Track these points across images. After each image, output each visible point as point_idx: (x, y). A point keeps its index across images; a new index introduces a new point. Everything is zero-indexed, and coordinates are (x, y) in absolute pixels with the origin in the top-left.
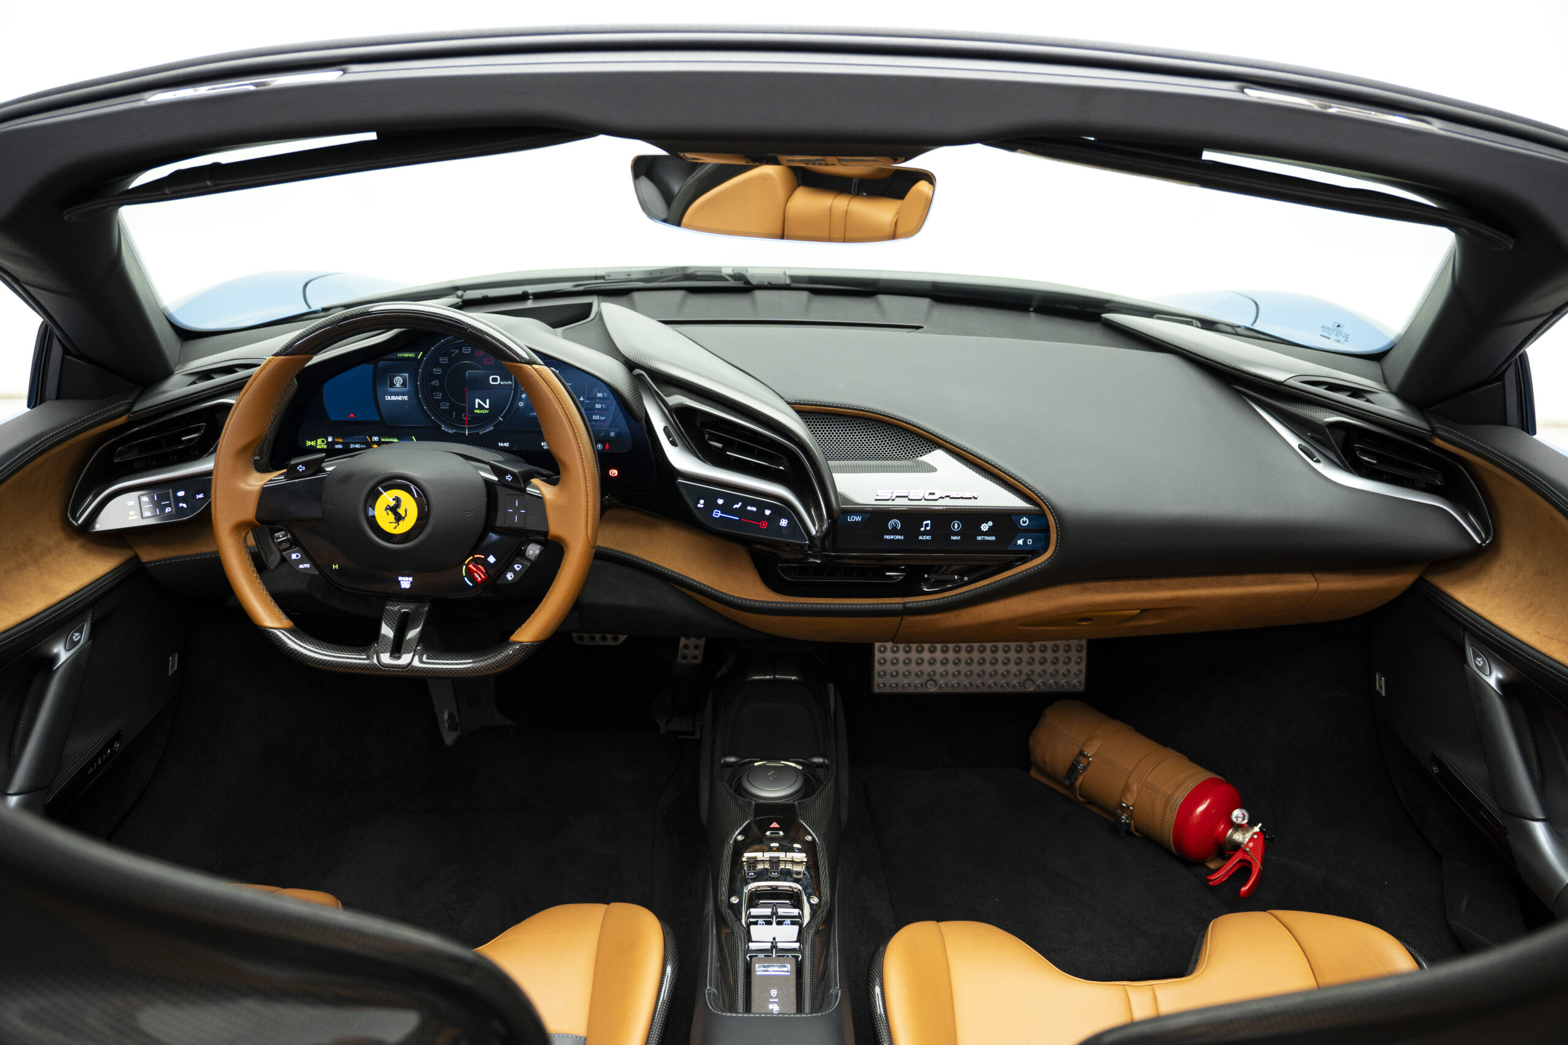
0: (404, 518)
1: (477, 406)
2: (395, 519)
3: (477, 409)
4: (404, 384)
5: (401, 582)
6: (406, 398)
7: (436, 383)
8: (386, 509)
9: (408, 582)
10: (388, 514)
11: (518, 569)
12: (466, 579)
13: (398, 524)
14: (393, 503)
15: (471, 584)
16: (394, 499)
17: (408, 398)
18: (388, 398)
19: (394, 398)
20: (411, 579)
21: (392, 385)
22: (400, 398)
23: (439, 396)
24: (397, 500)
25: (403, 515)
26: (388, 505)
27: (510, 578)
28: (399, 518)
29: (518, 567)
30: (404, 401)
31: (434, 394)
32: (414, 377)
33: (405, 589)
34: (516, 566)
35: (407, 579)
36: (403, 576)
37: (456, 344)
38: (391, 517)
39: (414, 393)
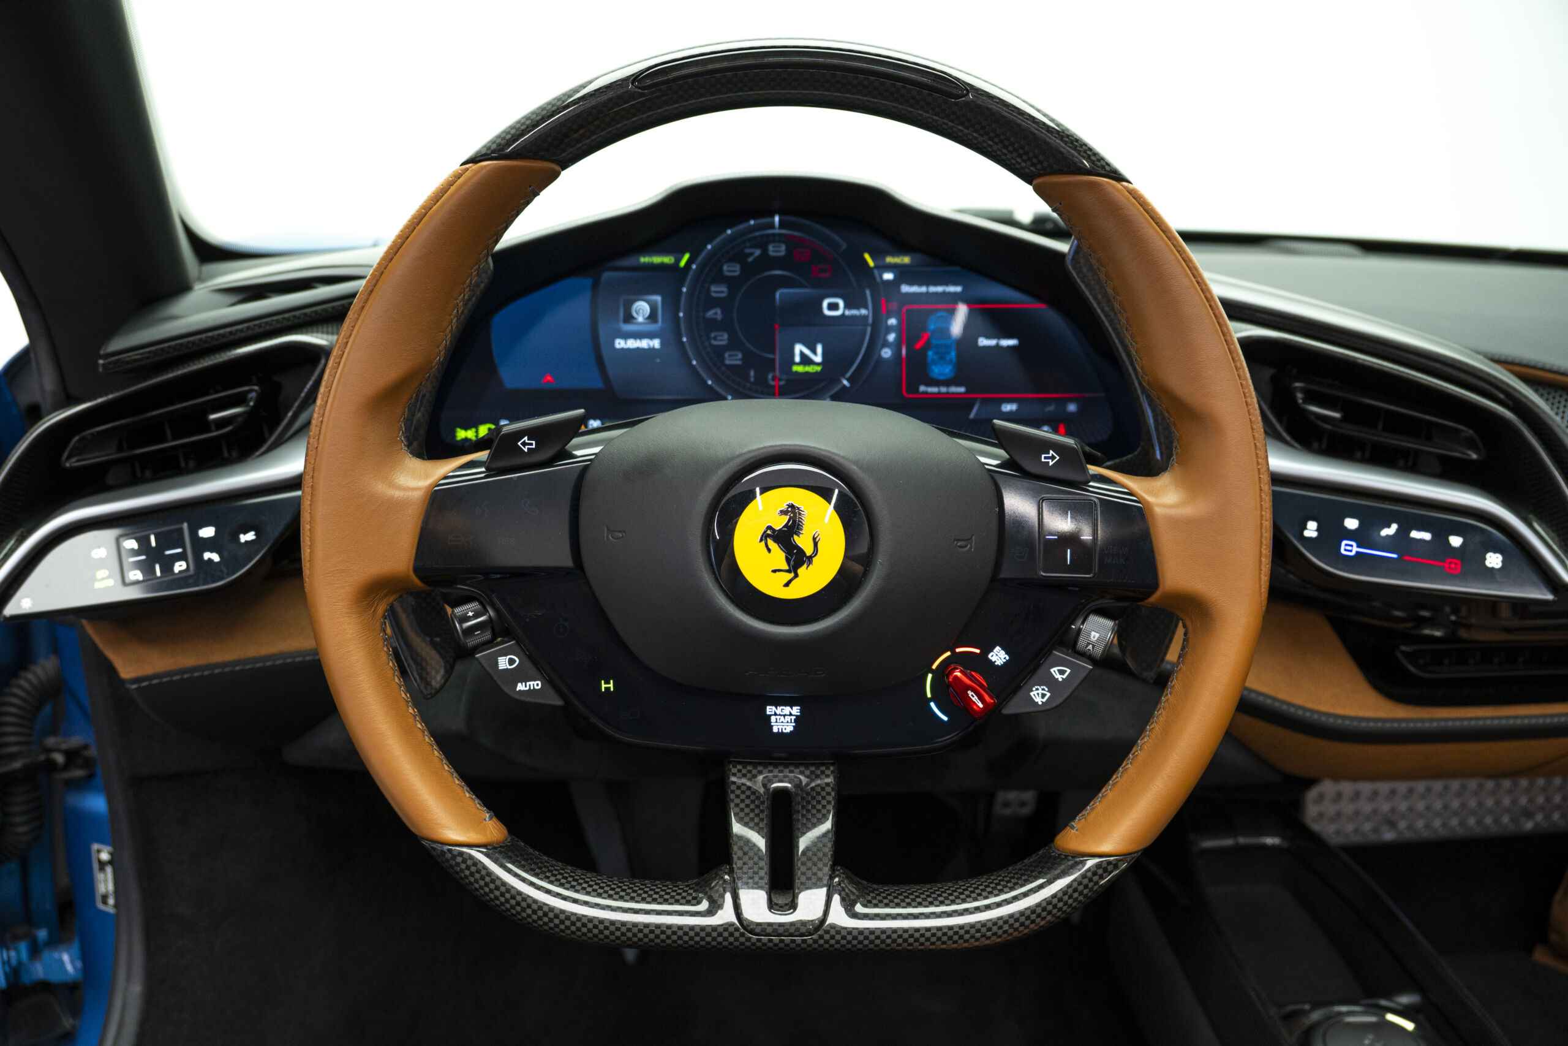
0: (810, 559)
1: (797, 359)
2: (788, 560)
3: (799, 364)
4: (652, 317)
5: (773, 719)
6: (656, 343)
7: (716, 313)
8: (764, 537)
9: (788, 718)
10: (769, 550)
11: (1059, 677)
12: (932, 705)
13: (796, 576)
14: (780, 523)
15: (945, 718)
16: (783, 512)
17: (662, 344)
18: (620, 344)
19: (632, 344)
20: (796, 710)
21: (629, 318)
22: (644, 344)
23: (722, 339)
24: (792, 511)
25: (809, 551)
26: (769, 528)
27: (1039, 700)
28: (797, 559)
29: (1062, 672)
30: (651, 350)
31: (713, 335)
32: (672, 302)
33: (781, 734)
34: (1054, 671)
35: (787, 710)
36: (777, 702)
37: (756, 238)
38: (778, 556)
39: (672, 334)
